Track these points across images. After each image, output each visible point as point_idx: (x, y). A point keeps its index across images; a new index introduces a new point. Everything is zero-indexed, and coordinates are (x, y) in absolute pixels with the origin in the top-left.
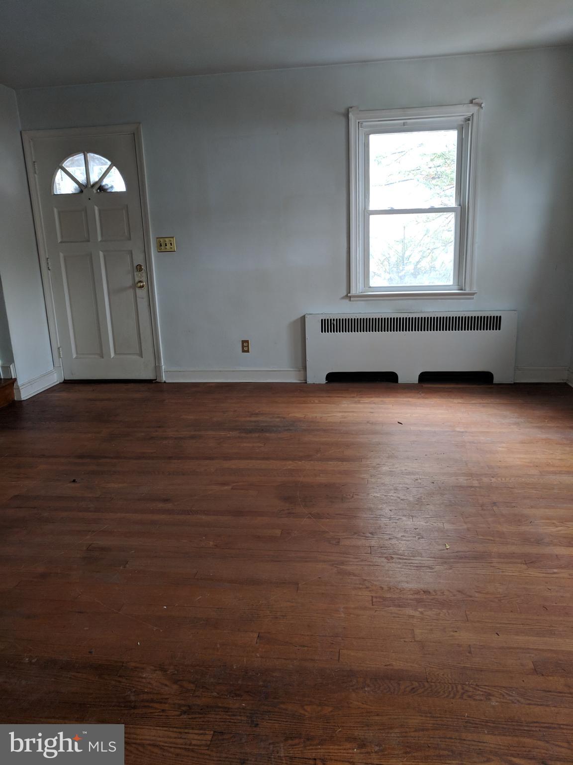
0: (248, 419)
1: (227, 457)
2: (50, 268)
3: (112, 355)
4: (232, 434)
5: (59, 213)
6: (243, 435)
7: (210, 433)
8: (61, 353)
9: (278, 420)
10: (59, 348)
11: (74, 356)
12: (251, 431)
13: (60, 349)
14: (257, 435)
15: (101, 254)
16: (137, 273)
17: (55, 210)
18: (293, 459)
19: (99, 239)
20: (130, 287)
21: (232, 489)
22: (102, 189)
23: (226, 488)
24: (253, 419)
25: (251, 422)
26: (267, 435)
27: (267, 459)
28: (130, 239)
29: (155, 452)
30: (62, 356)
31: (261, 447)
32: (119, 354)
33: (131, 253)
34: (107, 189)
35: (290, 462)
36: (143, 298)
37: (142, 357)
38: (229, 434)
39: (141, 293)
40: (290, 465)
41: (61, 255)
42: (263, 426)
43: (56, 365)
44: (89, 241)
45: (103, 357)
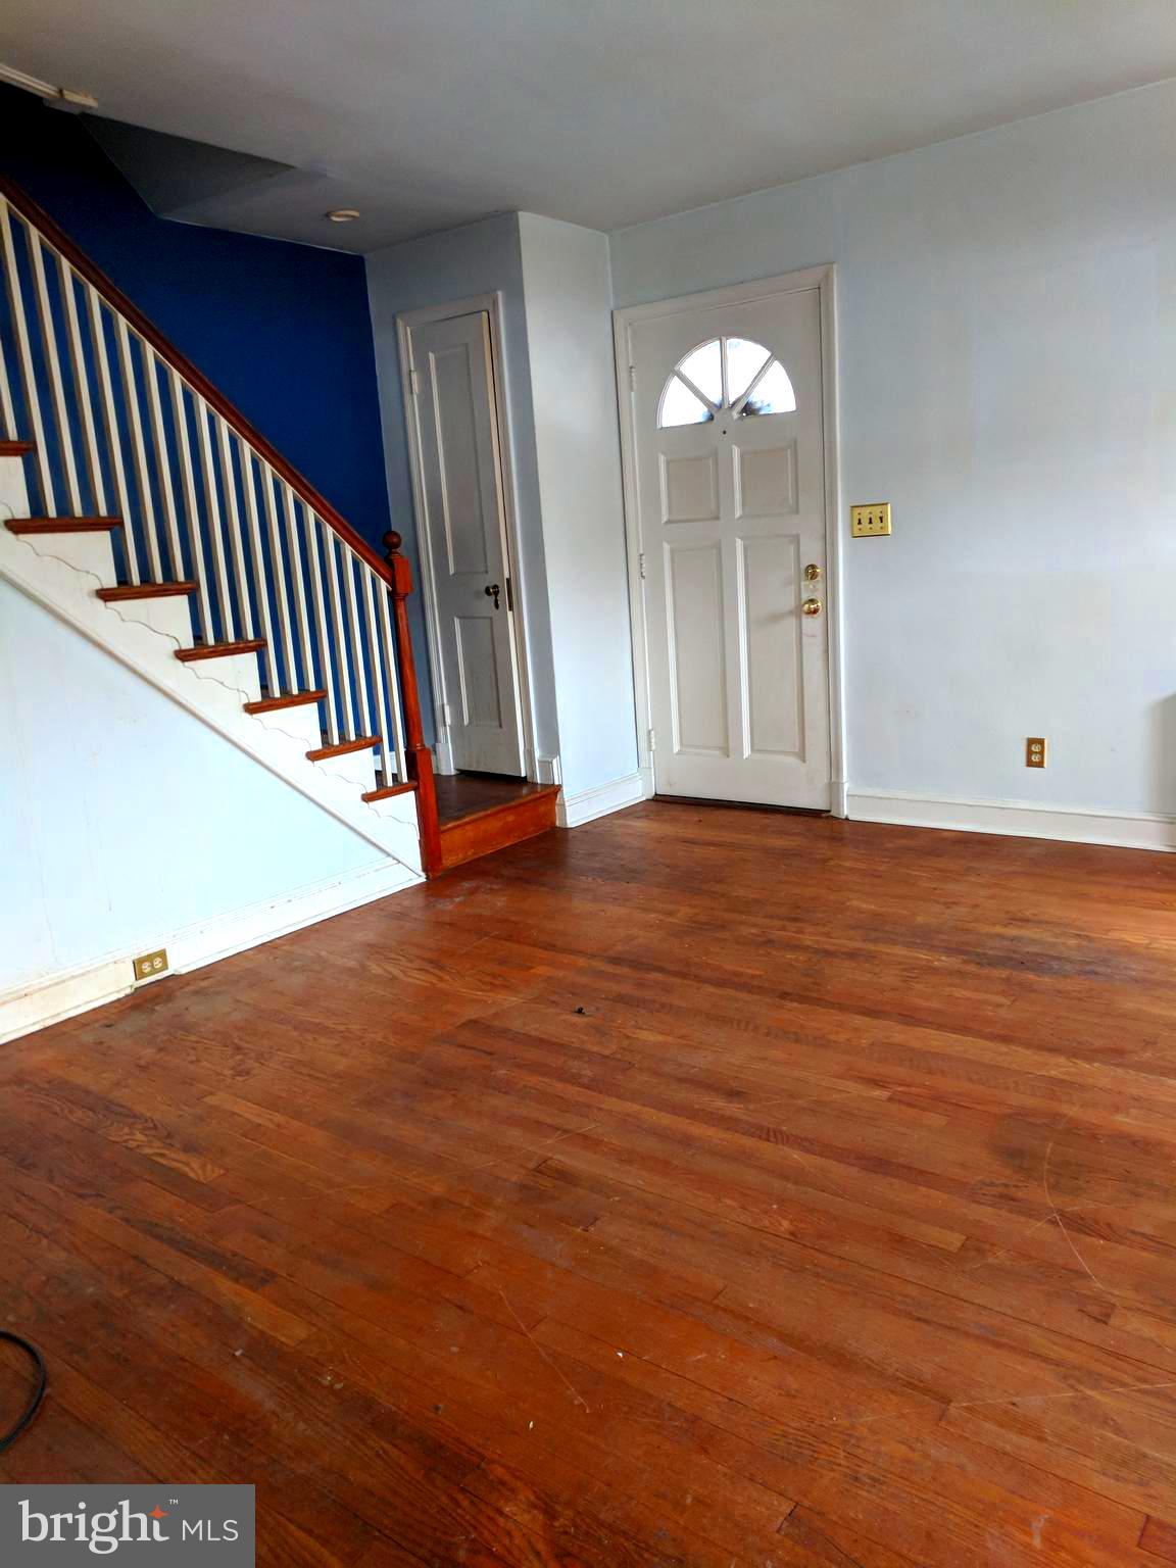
0: (999, 929)
1: (909, 1017)
2: (644, 574)
3: (747, 752)
4: (944, 961)
5: (668, 463)
6: (972, 968)
7: (900, 951)
8: (653, 740)
9: (1072, 942)
10: (649, 732)
11: (676, 748)
12: (993, 962)
13: (653, 732)
14: (1004, 973)
15: (739, 543)
16: (807, 583)
17: (662, 459)
18: (1073, 1054)
19: (738, 513)
20: (791, 613)
21: (890, 1099)
22: (749, 410)
23: (877, 1093)
24: (1012, 931)
25: (1001, 936)
26: (1031, 976)
27: (1005, 1039)
28: (797, 511)
29: (760, 976)
30: (653, 748)
31: (1000, 1006)
32: (759, 751)
33: (796, 540)
34: (759, 409)
35: (1062, 1060)
36: (813, 636)
37: (804, 761)
38: (939, 960)
39: (812, 625)
40: (1059, 1067)
41: (666, 547)
42: (1028, 953)
43: (642, 765)
44: (717, 518)
45: (728, 756)
